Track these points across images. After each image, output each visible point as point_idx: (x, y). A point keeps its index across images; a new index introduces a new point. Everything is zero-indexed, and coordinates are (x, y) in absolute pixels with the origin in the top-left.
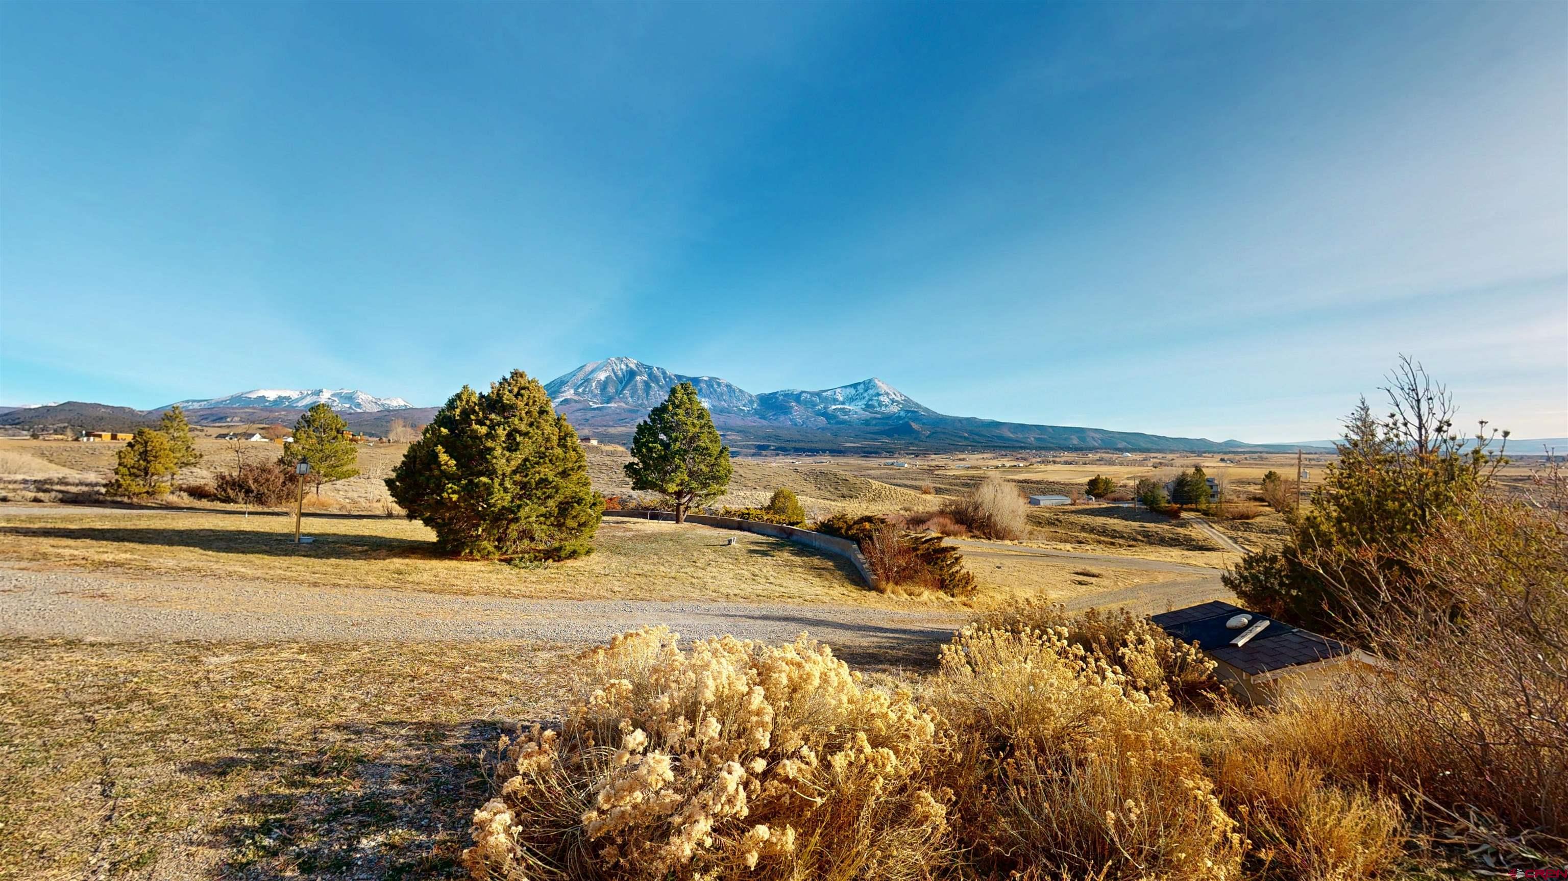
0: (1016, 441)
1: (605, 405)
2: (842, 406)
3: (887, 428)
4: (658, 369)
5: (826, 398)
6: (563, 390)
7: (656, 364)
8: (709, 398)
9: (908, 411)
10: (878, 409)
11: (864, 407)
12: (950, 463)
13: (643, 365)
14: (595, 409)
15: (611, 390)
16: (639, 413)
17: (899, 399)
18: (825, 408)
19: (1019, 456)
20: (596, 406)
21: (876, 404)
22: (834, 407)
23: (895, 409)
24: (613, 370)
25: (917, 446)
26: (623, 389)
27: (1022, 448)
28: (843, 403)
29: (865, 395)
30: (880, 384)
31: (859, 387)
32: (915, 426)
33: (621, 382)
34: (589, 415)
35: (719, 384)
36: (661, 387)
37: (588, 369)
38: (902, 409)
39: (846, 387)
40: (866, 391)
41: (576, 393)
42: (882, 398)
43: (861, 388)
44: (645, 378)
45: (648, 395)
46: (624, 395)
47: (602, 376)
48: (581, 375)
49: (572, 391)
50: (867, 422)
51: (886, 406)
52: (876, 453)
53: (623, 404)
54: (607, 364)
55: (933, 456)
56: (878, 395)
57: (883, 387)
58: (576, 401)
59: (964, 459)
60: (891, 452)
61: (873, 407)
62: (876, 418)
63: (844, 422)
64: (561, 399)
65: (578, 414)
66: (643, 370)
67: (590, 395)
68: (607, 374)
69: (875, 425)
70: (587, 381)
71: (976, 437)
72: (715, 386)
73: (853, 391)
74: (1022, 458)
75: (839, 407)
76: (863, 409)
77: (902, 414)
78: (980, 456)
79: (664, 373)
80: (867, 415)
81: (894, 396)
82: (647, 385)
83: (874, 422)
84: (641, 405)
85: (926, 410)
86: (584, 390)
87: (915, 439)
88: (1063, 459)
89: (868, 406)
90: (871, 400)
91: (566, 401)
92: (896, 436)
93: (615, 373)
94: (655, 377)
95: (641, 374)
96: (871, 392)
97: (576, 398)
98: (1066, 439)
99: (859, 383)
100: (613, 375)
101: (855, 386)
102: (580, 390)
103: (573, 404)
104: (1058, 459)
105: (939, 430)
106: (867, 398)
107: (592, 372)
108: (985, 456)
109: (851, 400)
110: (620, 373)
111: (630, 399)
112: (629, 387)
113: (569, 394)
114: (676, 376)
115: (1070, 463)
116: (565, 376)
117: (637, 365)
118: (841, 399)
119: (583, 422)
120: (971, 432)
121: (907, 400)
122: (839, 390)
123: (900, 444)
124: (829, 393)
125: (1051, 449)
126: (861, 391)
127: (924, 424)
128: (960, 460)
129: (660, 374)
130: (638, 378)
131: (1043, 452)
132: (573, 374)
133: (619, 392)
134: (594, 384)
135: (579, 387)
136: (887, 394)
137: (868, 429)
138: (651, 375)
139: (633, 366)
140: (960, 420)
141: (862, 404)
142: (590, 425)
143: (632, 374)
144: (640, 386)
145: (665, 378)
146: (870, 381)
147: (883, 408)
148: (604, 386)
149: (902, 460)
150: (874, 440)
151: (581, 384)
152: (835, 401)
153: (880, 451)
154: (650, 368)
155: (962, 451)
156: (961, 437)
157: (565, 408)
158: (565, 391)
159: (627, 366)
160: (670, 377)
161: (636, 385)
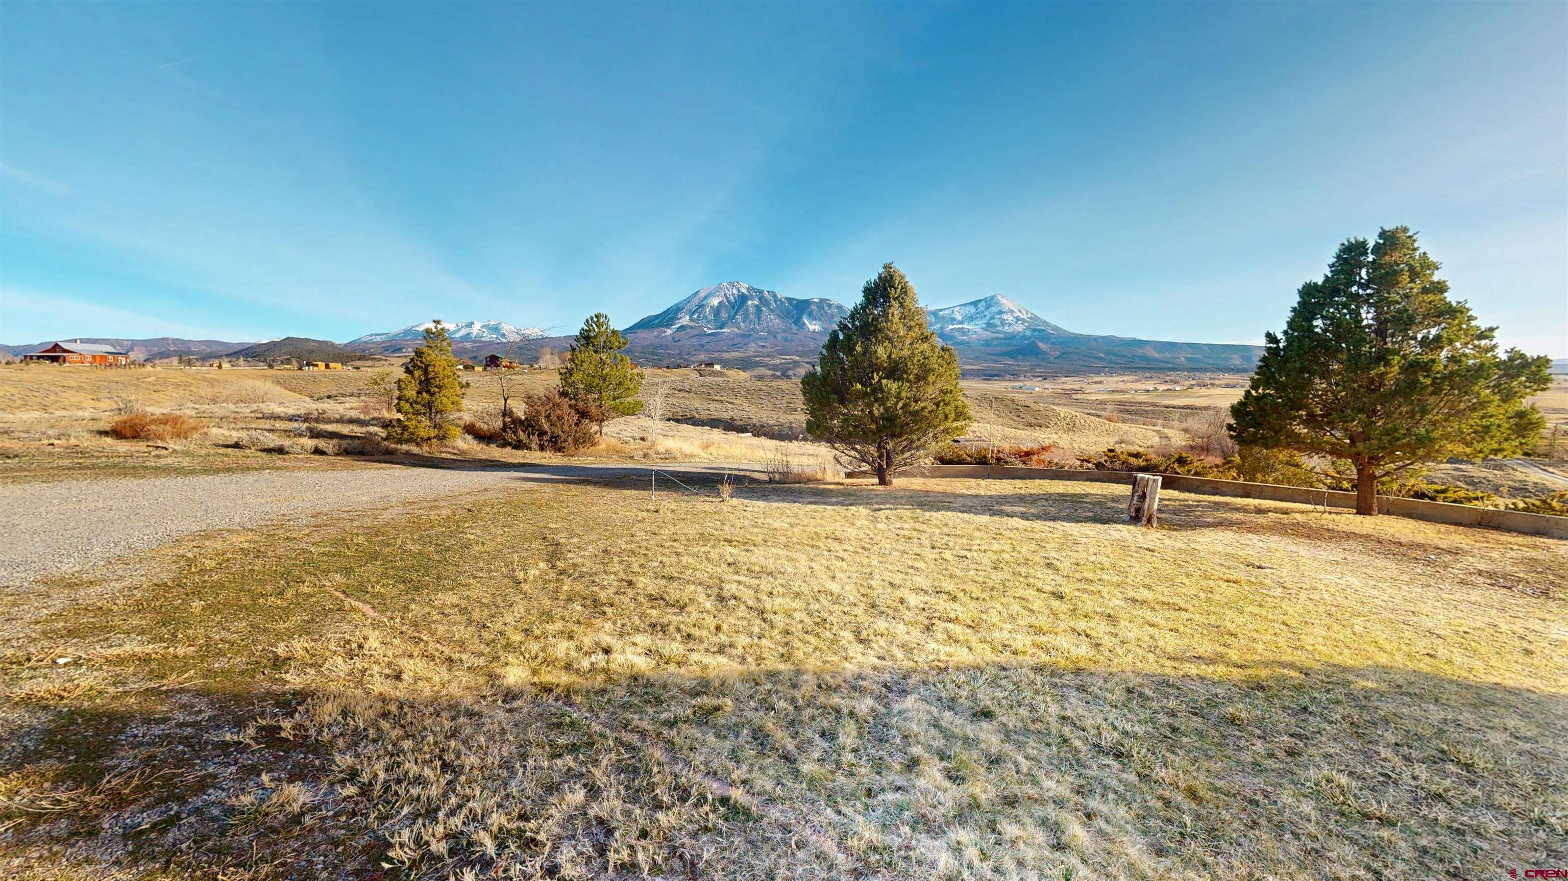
0: (1162, 361)
1: (719, 331)
2: (960, 326)
3: (1010, 348)
4: (769, 292)
5: (943, 318)
6: (679, 316)
7: (766, 288)
8: (820, 320)
9: (1035, 330)
10: (1001, 329)
11: (984, 326)
12: (1084, 385)
13: (754, 289)
14: (709, 335)
15: (724, 315)
16: (751, 338)
17: (1025, 317)
18: (942, 328)
19: (1168, 378)
20: (710, 332)
21: (999, 323)
22: (951, 327)
23: (1019, 328)
24: (725, 295)
25: (1045, 367)
26: (736, 314)
27: (1170, 369)
28: (961, 323)
29: (987, 313)
30: (1003, 301)
31: (979, 305)
32: (1041, 345)
33: (733, 307)
34: (705, 340)
35: (830, 306)
36: (771, 310)
37: (702, 294)
38: (1027, 328)
39: (965, 305)
40: (987, 308)
41: (691, 320)
42: (1005, 316)
43: (981, 306)
44: (756, 302)
46: (737, 320)
47: (715, 302)
48: (696, 301)
49: (688, 318)
50: (987, 343)
51: (1010, 324)
52: (998, 376)
53: (736, 330)
54: (719, 288)
55: (1064, 379)
56: (1001, 312)
57: (1006, 303)
58: (691, 327)
59: (1100, 382)
60: (1015, 375)
61: (995, 326)
62: (998, 338)
63: (962, 343)
64: (678, 326)
65: (695, 340)
66: (754, 294)
67: (704, 321)
68: (720, 299)
69: (998, 345)
70: (701, 306)
71: (1114, 358)
72: (826, 308)
73: (972, 309)
74: (1171, 381)
75: (957, 326)
76: (984, 329)
77: (1028, 333)
78: (1120, 378)
79: (775, 296)
80: (988, 335)
81: (1019, 314)
82: (758, 309)
83: (995, 343)
84: (753, 330)
85: (1056, 328)
86: (699, 317)
87: (1043, 360)
88: (1223, 382)
89: (989, 326)
90: (991, 318)
91: (682, 328)
92: (1020, 357)
93: (727, 298)
94: (766, 300)
95: (752, 298)
96: (993, 309)
97: (691, 324)
98: (1225, 359)
99: (980, 301)
100: (725, 300)
101: (975, 303)
102: (695, 316)
103: (688, 330)
104: (1217, 382)
105: (1070, 350)
106: (988, 316)
107: (706, 297)
108: (1126, 378)
109: (970, 318)
110: (732, 298)
111: (742, 324)
112: (741, 312)
113: (685, 320)
114: (787, 298)
115: (1234, 387)
116: (680, 303)
117: (748, 289)
118: (959, 318)
119: (699, 348)
120: (1108, 353)
121: (1034, 318)
122: (957, 309)
123: (1025, 366)
124: (946, 312)
125: (1206, 370)
126: (982, 309)
127: (1053, 343)
128: (1096, 383)
129: (769, 297)
130: (750, 302)
131: (1197, 374)
132: (688, 300)
133: (731, 318)
134: (708, 310)
135: (693, 313)
136: (1011, 311)
137: (989, 350)
138: (762, 299)
139: (744, 291)
140: (1095, 339)
141: (982, 323)
142: (705, 351)
143: (743, 298)
144: (752, 310)
145: (775, 302)
146: (992, 298)
147: (1006, 327)
148: (717, 311)
149: (1029, 384)
150: (995, 362)
151: (696, 310)
152: (953, 320)
153: (1002, 373)
154: (761, 292)
155: (1098, 373)
156: (1096, 357)
157: (682, 333)
158: (681, 318)
159: (739, 290)
160: (780, 300)
161: (747, 310)
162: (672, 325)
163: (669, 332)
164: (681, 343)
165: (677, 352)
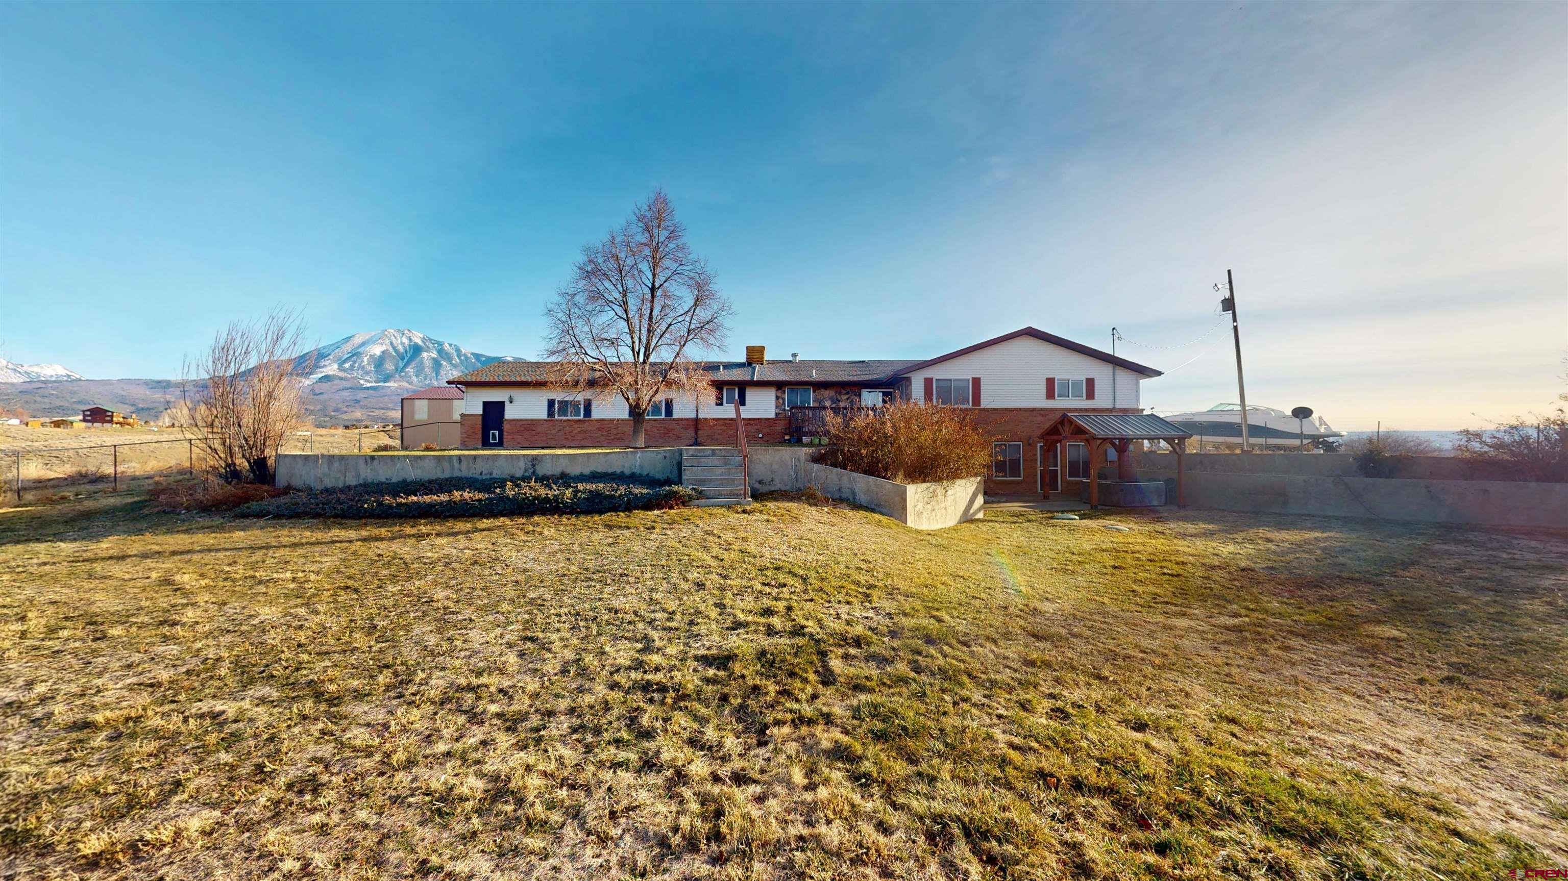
1: (381, 384)
4: (450, 345)
6: (322, 364)
7: (446, 340)
13: (430, 340)
14: (367, 388)
15: (389, 367)
20: (369, 385)
24: (392, 343)
26: (406, 365)
33: (402, 359)
34: (361, 395)
36: (454, 364)
37: (358, 340)
41: (341, 368)
44: (434, 354)
45: (437, 374)
46: (407, 373)
47: (377, 350)
48: (348, 347)
49: (335, 366)
53: (406, 384)
54: (383, 335)
58: (341, 379)
64: (320, 375)
65: (345, 394)
66: (431, 346)
67: (360, 372)
68: (384, 348)
70: (355, 354)
79: (458, 351)
82: (435, 362)
86: (352, 366)
91: (327, 378)
93: (394, 348)
94: (447, 354)
95: (428, 350)
97: (341, 374)
100: (391, 350)
102: (347, 365)
103: (336, 382)
107: (363, 344)
110: (400, 348)
111: (414, 379)
112: (413, 365)
113: (332, 369)
114: (472, 354)
116: (324, 348)
117: (423, 340)
119: (352, 403)
129: (451, 351)
130: (425, 354)
132: (337, 345)
133: (399, 370)
134: (365, 359)
135: (344, 362)
138: (440, 352)
139: (418, 341)
142: (362, 407)
143: (417, 350)
144: (428, 363)
145: (459, 356)
148: (379, 362)
151: (348, 358)
154: (440, 344)
157: (326, 386)
158: (325, 366)
159: (410, 340)
160: (465, 355)
161: (422, 362)
162: (311, 374)
163: (307, 382)
164: (325, 396)
165: (319, 407)
